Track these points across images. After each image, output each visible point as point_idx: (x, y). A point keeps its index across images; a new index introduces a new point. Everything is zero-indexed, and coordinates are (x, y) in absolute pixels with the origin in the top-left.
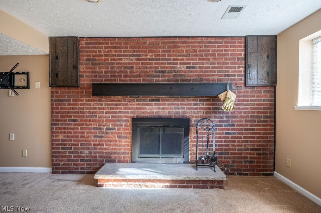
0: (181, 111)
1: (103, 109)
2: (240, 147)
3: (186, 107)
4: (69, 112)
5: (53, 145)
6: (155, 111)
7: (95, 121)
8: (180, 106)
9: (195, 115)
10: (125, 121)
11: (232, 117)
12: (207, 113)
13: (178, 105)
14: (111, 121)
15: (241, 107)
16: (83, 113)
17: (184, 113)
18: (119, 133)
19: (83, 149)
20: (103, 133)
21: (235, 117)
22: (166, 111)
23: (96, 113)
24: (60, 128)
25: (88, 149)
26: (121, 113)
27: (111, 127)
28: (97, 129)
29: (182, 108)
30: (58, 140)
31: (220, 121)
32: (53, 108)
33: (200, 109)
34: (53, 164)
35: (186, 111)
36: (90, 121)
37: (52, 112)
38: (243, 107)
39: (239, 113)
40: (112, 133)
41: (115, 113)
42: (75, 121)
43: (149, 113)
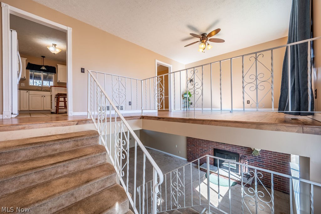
0: (235, 150)
1: (203, 143)
2: (267, 174)
3: (237, 149)
4: (192, 142)
5: (187, 152)
6: (223, 147)
7: (201, 147)
8: (234, 148)
9: (241, 153)
10: (211, 149)
11: (262, 158)
12: (247, 153)
13: (233, 147)
14: (206, 148)
15: (267, 154)
16: (197, 143)
17: (236, 151)
18: (209, 153)
19: (197, 156)
20: (203, 151)
21: (264, 158)
22: (228, 148)
23: (201, 144)
24: (190, 147)
25: (198, 156)
26: (210, 145)
27: (206, 150)
28: (201, 150)
29: (235, 149)
30: (189, 151)
31: (255, 158)
32: (187, 140)
33: (244, 150)
34: (187, 158)
35: (237, 150)
36: (199, 146)
37: (187, 141)
38: (268, 154)
39: (266, 157)
40: (206, 152)
41: (208, 145)
42: (194, 145)
43: (221, 148)
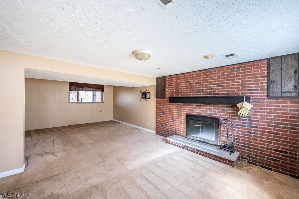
0: (213, 113)
1: (174, 108)
2: (263, 146)
3: (217, 111)
4: (162, 109)
5: (156, 122)
6: (198, 111)
7: (171, 114)
8: (213, 110)
9: (223, 116)
10: (183, 115)
11: (254, 121)
12: (232, 116)
13: (212, 109)
14: (177, 115)
15: (263, 114)
16: (166, 110)
17: (215, 114)
18: (180, 121)
19: (166, 126)
20: (174, 120)
21: (258, 121)
22: (205, 112)
23: (171, 110)
24: (159, 116)
25: (168, 126)
26: (181, 111)
27: (177, 118)
28: (172, 118)
29: (214, 111)
30: (158, 121)
31: (243, 123)
32: (157, 107)
33: (227, 112)
34: (157, 131)
35: (217, 113)
36: (169, 114)
37: (157, 109)
38: (265, 114)
39: (261, 118)
40: (178, 121)
41: (179, 111)
42: (164, 113)
43: (195, 113)
